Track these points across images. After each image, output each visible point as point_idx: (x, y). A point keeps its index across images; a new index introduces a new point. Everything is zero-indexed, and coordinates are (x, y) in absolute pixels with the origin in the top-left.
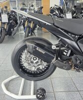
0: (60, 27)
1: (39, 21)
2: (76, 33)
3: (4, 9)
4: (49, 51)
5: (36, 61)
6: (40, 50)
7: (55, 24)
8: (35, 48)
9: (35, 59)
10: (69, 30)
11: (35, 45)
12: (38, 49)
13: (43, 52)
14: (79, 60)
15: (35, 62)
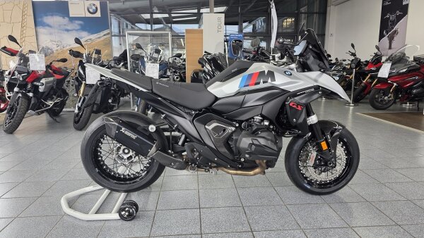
0: (162, 96)
1: (127, 85)
2: (190, 106)
3: (94, 56)
4: (143, 135)
5: (129, 155)
6: (128, 133)
7: (155, 91)
8: (119, 129)
9: (126, 151)
10: (178, 101)
11: (119, 123)
12: (123, 130)
13: (134, 136)
14: (197, 151)
15: (126, 157)
